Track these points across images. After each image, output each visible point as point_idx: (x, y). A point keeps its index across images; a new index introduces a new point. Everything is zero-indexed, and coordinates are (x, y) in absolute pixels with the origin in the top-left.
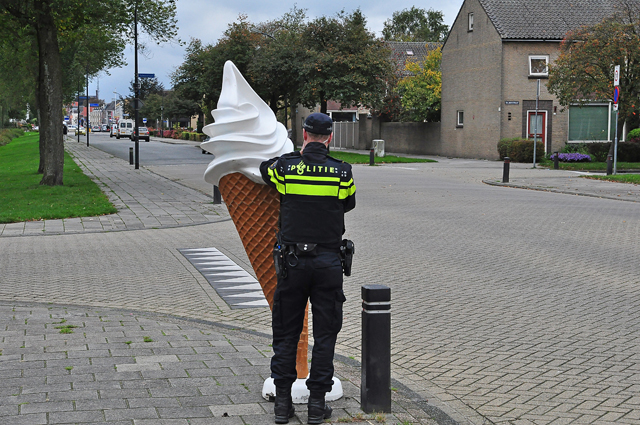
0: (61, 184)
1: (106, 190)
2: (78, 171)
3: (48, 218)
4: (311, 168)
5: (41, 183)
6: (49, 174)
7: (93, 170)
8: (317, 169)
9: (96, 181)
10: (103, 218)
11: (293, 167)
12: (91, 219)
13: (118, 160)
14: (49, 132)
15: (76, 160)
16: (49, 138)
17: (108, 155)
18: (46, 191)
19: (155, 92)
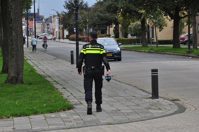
0: (22, 82)
1: (59, 87)
2: (33, 71)
3: (16, 115)
4: (93, 46)
5: (6, 82)
6: (12, 75)
7: (44, 69)
8: (94, 46)
9: (48, 79)
10: (63, 114)
11: (88, 46)
12: (53, 115)
13: (61, 61)
14: (12, 41)
15: (29, 62)
16: (12, 45)
17: (52, 57)
18: (10, 89)
19: (82, 8)
